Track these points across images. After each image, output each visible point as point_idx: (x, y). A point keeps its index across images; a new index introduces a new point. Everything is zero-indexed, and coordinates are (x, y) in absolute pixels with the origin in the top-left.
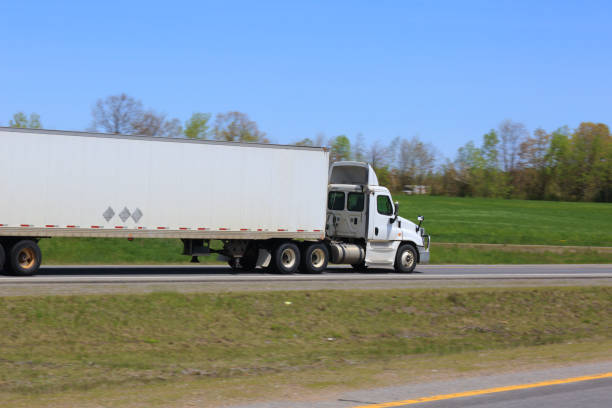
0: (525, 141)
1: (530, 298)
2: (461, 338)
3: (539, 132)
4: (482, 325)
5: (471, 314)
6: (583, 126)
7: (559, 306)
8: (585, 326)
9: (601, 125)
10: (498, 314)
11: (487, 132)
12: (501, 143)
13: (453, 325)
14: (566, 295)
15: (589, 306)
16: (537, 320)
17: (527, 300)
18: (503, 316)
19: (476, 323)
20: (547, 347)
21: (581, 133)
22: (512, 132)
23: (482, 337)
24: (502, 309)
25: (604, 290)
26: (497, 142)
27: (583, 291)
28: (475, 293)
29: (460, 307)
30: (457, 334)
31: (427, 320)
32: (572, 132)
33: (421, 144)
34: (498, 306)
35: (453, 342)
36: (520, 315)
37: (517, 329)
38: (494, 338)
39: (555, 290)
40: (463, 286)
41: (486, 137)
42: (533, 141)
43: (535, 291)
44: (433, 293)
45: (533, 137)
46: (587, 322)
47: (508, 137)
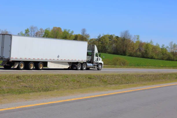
0: (37, 32)
1: (40, 77)
2: (20, 89)
3: (41, 29)
4: (26, 85)
5: (23, 82)
6: (54, 28)
7: (48, 80)
8: (56, 85)
9: (59, 28)
10: (31, 82)
11: (26, 29)
12: (30, 32)
13: (18, 85)
14: (50, 77)
15: (57, 80)
16: (42, 83)
17: (39, 78)
18: (32, 82)
19: (24, 84)
20: (49, 92)
21: (53, 30)
22: (34, 29)
23: (26, 88)
24: (32, 80)
25: (61, 75)
26: (29, 32)
27: (55, 75)
28: (24, 76)
29: (20, 80)
30: (19, 87)
31: (10, 83)
32: (51, 29)
33: (7, 32)
34: (31, 79)
35: (18, 90)
36: (37, 82)
37: (36, 86)
38: (29, 89)
39: (47, 75)
40: (21, 74)
41: (26, 30)
42: (39, 32)
43: (42, 75)
44: (12, 76)
45: (40, 31)
46: (56, 84)
47: (32, 31)
